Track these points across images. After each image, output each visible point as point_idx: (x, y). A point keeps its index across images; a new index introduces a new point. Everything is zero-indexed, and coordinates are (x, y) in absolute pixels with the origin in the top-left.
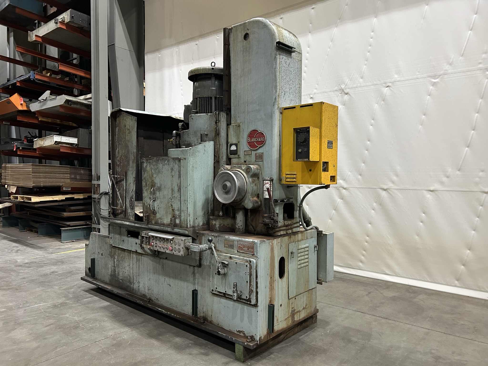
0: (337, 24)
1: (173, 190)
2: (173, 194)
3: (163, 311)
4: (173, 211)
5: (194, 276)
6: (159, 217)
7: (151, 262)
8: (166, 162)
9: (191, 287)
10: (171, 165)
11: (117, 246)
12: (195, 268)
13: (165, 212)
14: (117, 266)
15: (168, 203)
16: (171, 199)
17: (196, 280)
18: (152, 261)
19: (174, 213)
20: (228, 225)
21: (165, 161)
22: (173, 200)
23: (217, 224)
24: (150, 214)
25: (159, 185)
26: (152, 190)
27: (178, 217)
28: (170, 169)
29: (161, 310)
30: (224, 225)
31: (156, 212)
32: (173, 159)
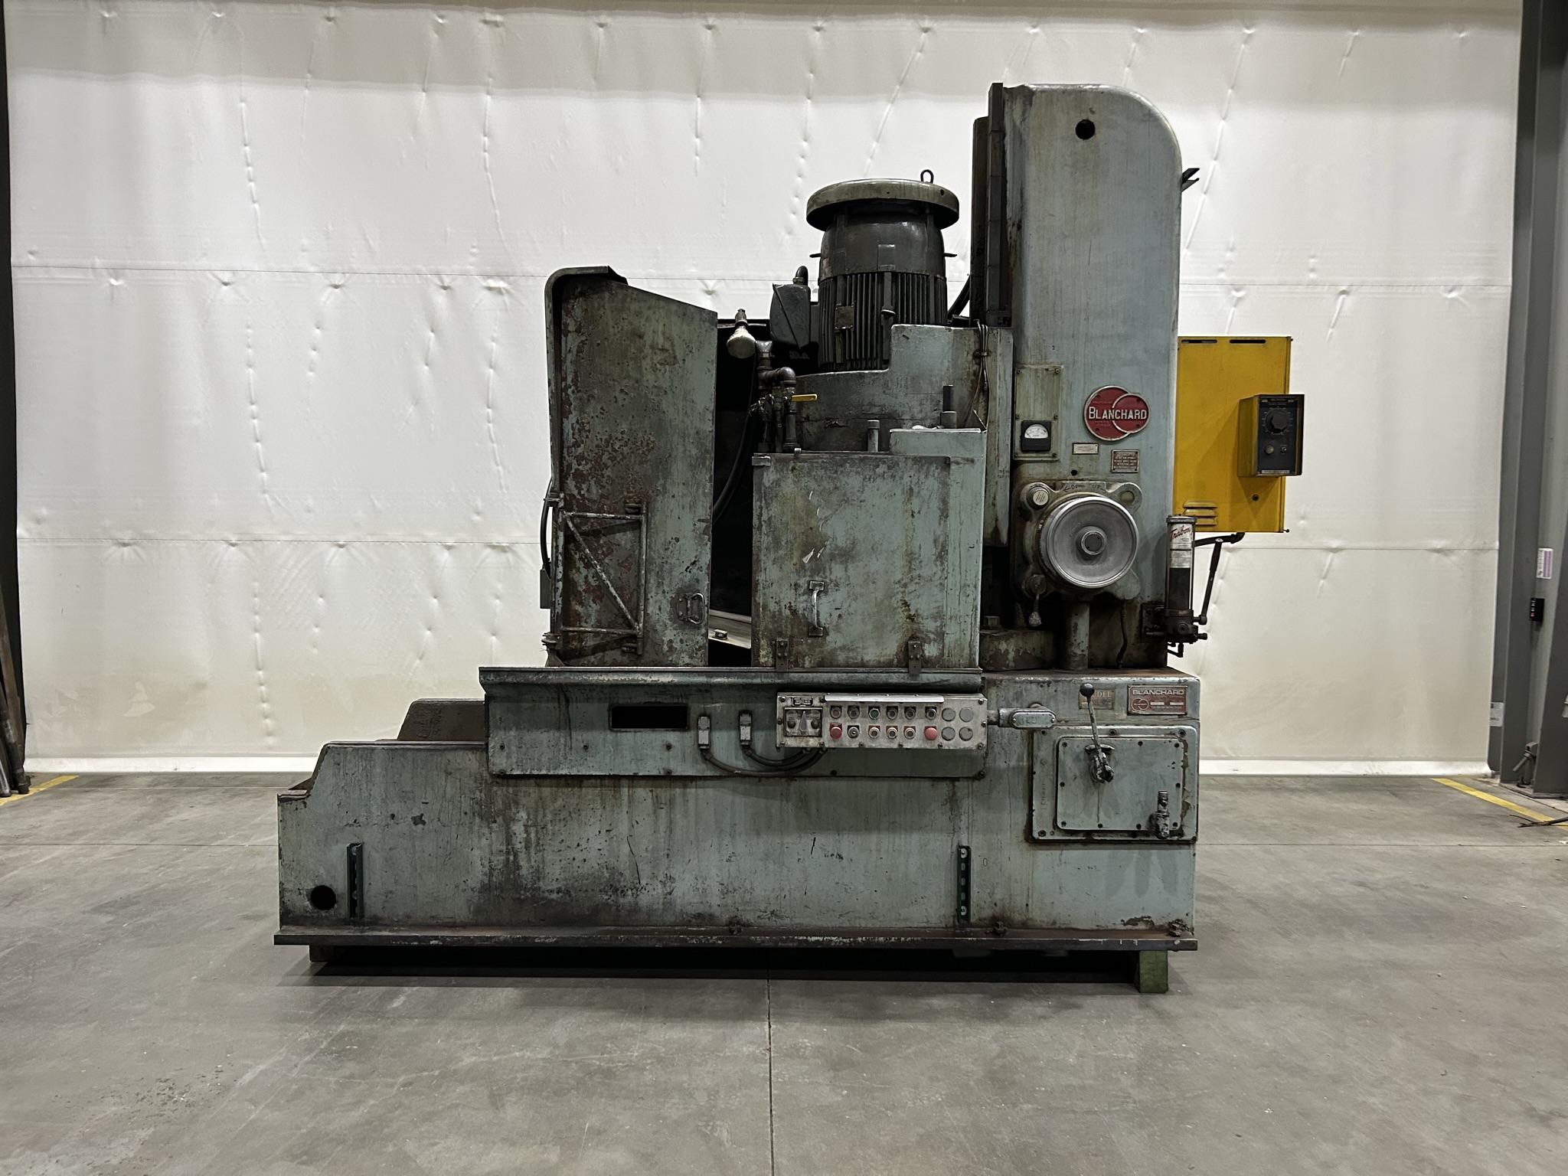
0: (893, 96)
1: (911, 557)
2: (910, 570)
3: (833, 938)
4: (913, 620)
5: (952, 809)
6: (839, 644)
7: (740, 800)
8: (879, 470)
9: (938, 843)
10: (906, 479)
11: (544, 772)
12: (957, 783)
13: (870, 627)
14: (527, 847)
15: (890, 596)
16: (905, 586)
17: (963, 817)
18: (745, 794)
19: (915, 626)
20: (1034, 649)
21: (878, 466)
22: (911, 588)
23: (1010, 650)
24: (791, 637)
25: (841, 542)
26: (806, 560)
27: (932, 636)
28: (898, 492)
29: (821, 939)
30: (1025, 652)
31: (824, 628)
32: (918, 460)
